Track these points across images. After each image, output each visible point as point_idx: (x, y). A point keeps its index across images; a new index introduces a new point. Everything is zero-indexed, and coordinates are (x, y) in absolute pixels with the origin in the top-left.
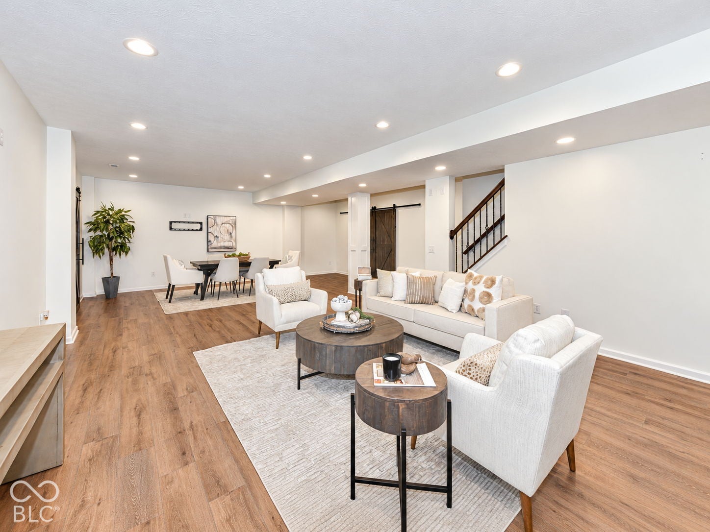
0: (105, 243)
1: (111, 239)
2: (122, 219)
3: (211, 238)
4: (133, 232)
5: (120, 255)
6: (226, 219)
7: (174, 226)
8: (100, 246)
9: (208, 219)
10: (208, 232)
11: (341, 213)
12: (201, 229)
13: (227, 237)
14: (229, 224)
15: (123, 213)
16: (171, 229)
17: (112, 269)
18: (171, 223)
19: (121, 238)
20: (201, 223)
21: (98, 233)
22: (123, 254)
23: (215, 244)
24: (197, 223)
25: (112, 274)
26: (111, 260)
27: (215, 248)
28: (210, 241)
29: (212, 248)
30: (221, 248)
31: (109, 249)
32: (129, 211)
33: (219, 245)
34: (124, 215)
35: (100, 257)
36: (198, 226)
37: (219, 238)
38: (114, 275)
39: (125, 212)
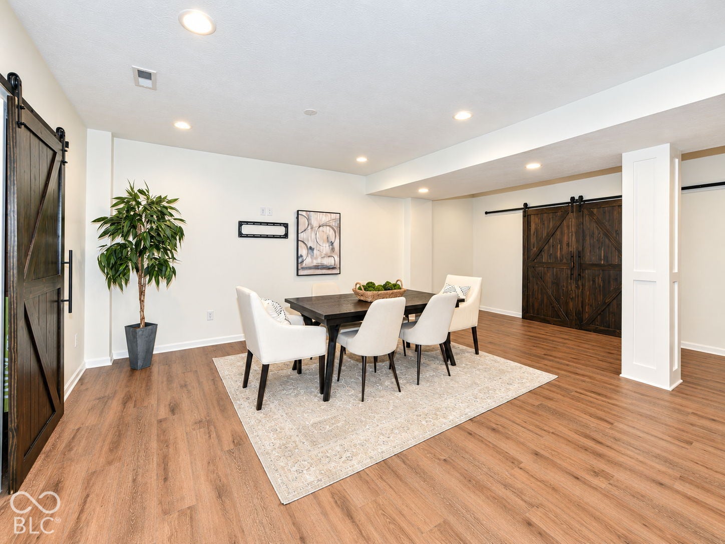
0: (130, 260)
1: (141, 253)
2: (163, 214)
3: (303, 251)
4: (180, 240)
5: (158, 283)
6: (324, 218)
7: (246, 229)
8: (121, 265)
9: (298, 218)
10: (298, 240)
11: (486, 213)
12: (286, 236)
13: (326, 248)
14: (329, 226)
15: (165, 204)
16: (241, 235)
17: (142, 310)
18: (241, 224)
19: (158, 249)
20: (286, 226)
21: (119, 240)
22: (163, 282)
23: (308, 261)
24: (280, 224)
25: (143, 318)
26: (142, 293)
27: (310, 268)
28: (301, 256)
29: (303, 268)
30: (317, 267)
31: (137, 271)
32: (176, 200)
33: (315, 263)
34: (166, 208)
35: (122, 289)
36: (281, 231)
37: (315, 251)
38: (146, 321)
39: (169, 202)
